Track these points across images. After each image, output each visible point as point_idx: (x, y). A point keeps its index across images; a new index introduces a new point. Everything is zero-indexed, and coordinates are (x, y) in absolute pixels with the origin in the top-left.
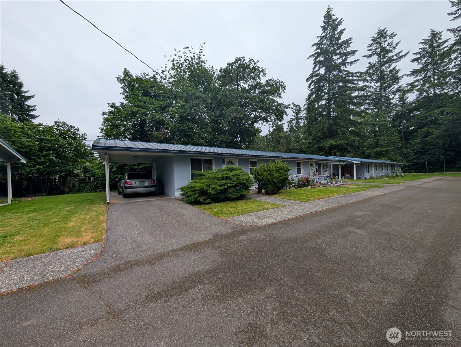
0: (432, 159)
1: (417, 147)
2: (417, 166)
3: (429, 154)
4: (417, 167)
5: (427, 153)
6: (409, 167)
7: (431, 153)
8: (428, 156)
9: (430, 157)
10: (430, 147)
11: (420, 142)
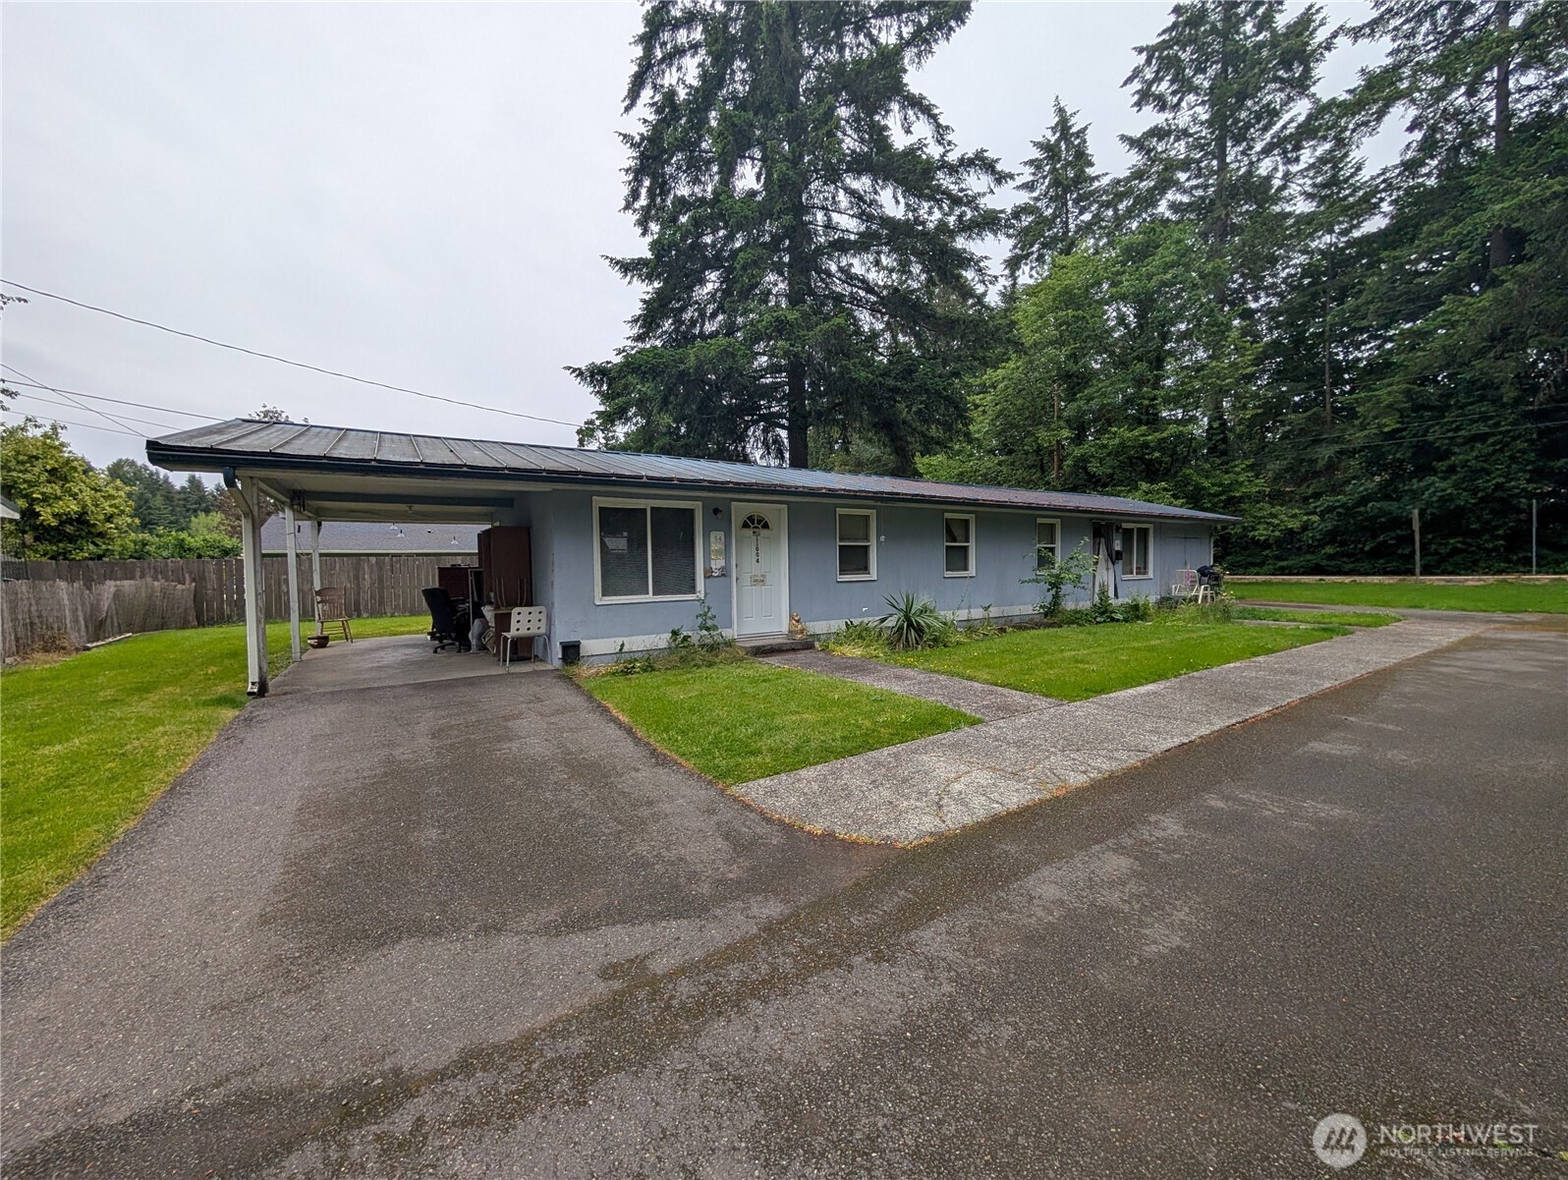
0: (1464, 499)
1: (1379, 426)
2: (1381, 538)
3: (1452, 470)
4: (1385, 542)
5: (1442, 465)
6: (1343, 544)
7: (1464, 464)
8: (1444, 479)
9: (1456, 486)
10: (1458, 429)
11: (1400, 397)
